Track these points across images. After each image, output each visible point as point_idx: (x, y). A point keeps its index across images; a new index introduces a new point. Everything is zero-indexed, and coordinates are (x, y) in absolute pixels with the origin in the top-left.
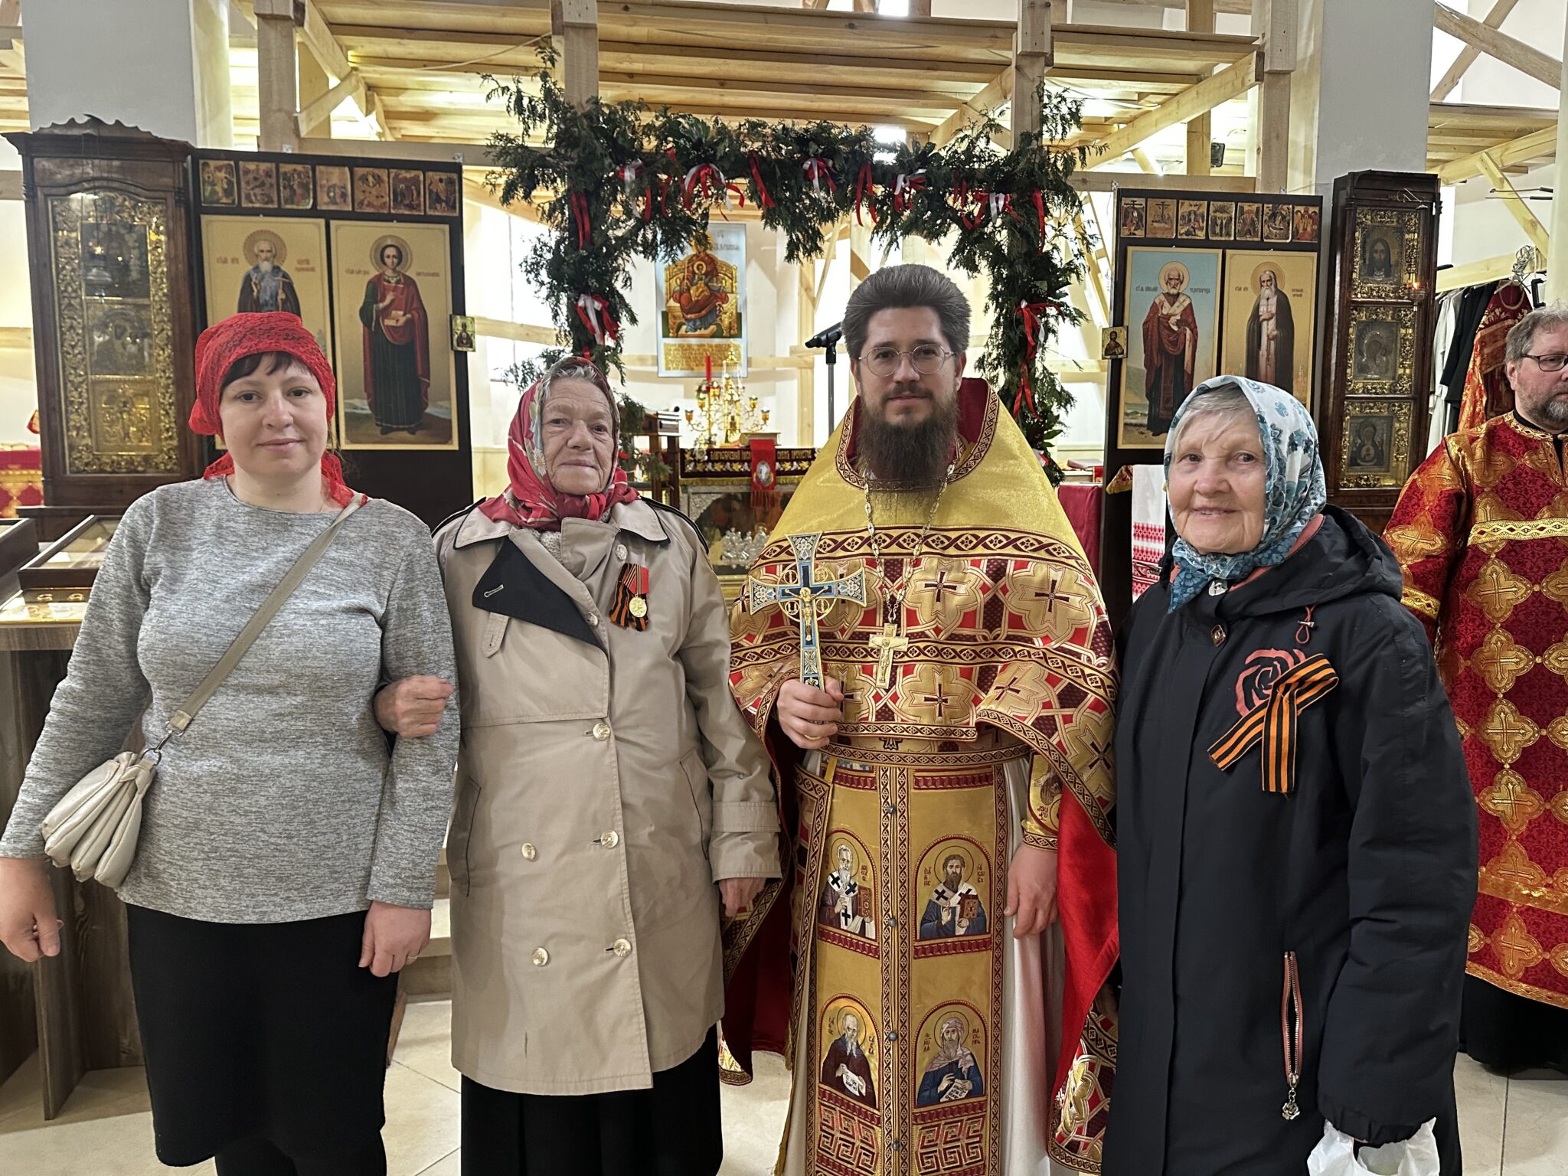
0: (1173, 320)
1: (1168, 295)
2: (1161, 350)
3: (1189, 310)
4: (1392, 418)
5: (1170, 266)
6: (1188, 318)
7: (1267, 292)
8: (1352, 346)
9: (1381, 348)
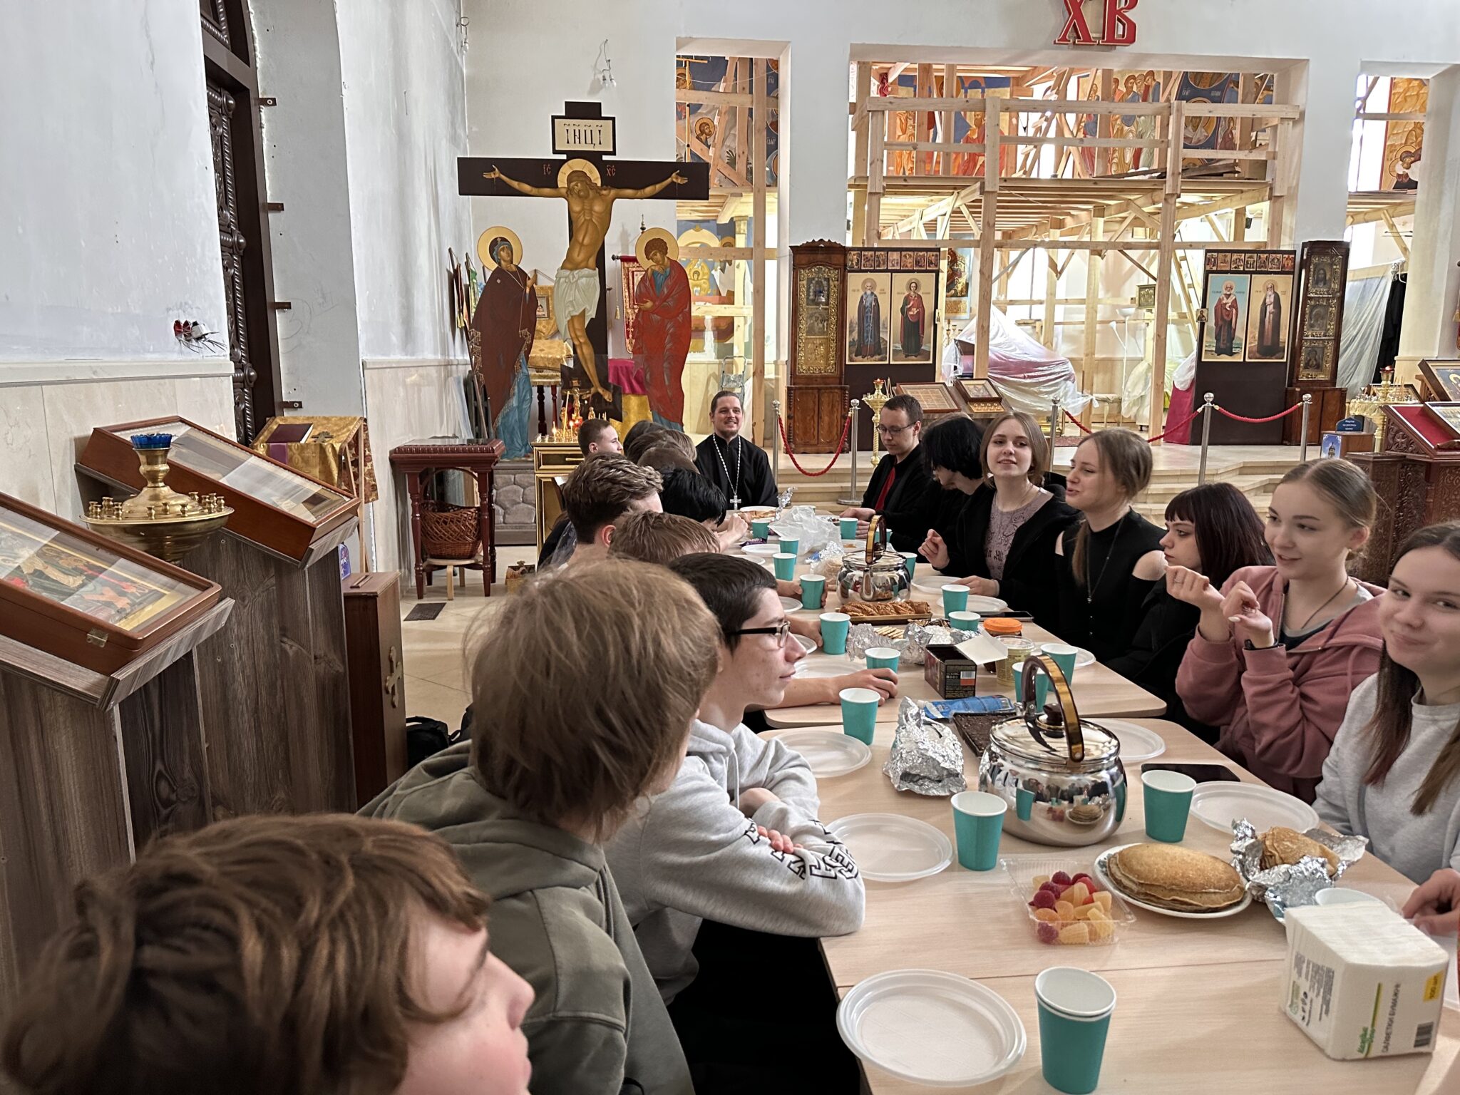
0: (1228, 305)
1: (1226, 295)
2: (1222, 318)
3: (1235, 301)
4: (1325, 347)
5: (1227, 282)
6: (1234, 305)
7: (1270, 293)
8: (1307, 316)
9: (1319, 317)
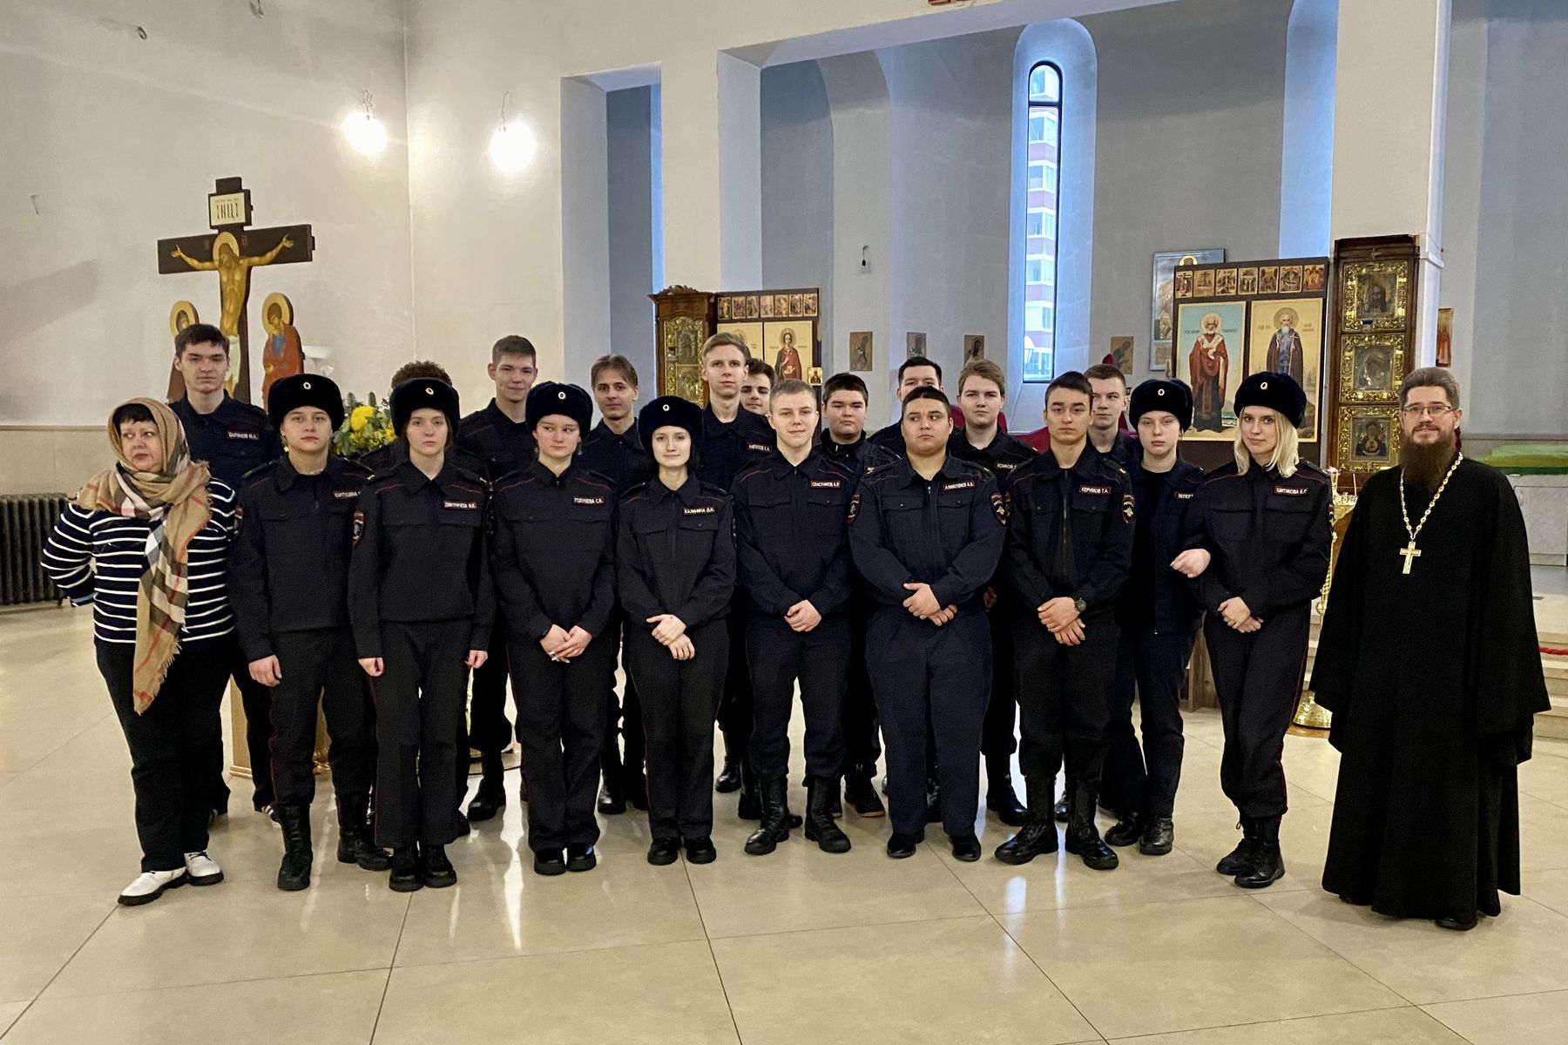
0: (1211, 352)
1: (1207, 335)
3: (1222, 344)
5: (1208, 316)
9: (1377, 366)
